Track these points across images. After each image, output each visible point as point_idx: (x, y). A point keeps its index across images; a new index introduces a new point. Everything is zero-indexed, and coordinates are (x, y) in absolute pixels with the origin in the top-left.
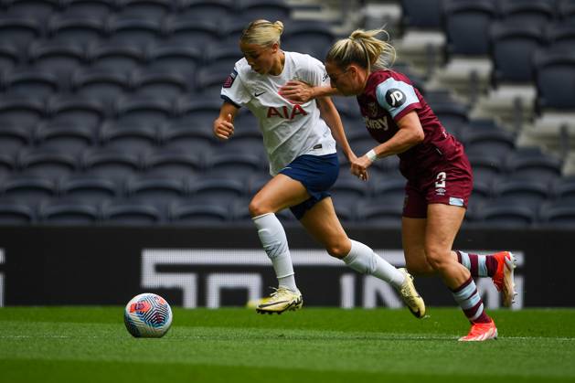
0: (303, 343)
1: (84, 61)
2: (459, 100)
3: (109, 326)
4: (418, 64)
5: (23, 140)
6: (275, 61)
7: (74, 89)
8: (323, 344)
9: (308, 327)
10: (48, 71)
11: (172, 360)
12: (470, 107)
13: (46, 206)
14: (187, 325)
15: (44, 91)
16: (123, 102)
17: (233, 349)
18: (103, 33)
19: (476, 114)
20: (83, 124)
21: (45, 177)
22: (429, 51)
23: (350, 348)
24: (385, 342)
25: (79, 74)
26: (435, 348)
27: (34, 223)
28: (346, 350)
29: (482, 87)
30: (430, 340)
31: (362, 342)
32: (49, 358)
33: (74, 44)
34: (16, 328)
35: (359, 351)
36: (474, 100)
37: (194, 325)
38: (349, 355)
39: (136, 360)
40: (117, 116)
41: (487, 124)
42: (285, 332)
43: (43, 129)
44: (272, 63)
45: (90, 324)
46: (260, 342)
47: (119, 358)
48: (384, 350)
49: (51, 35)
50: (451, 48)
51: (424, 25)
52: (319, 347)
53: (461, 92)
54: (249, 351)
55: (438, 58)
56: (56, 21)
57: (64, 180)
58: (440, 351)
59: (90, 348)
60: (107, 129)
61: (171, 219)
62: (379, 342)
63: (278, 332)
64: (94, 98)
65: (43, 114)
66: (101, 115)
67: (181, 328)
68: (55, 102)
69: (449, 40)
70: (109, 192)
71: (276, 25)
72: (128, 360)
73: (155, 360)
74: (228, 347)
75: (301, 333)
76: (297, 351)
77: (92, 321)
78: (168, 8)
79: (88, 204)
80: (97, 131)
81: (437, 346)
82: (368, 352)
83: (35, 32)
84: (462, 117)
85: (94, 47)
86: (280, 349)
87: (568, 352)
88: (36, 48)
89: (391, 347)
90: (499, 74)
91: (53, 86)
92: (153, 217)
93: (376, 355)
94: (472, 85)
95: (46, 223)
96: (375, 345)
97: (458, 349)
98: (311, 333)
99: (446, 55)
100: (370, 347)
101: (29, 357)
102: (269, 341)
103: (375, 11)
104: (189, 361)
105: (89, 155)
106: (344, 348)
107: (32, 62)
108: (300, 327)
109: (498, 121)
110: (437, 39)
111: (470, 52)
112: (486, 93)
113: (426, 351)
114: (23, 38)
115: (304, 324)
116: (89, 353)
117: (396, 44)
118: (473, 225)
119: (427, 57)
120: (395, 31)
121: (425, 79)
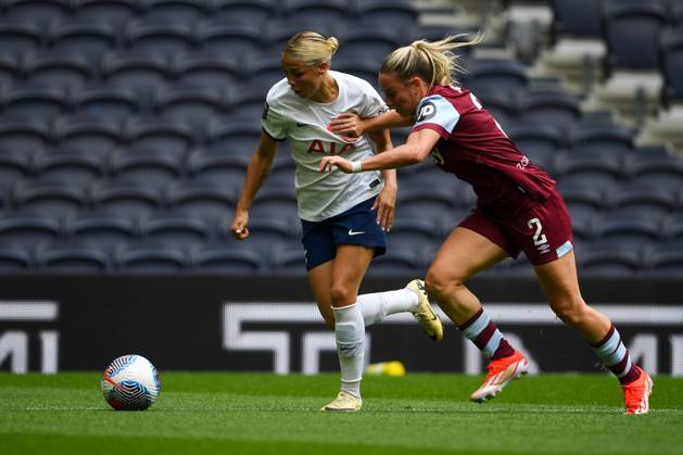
0: (434, 417)
1: (169, 75)
2: (622, 123)
3: (200, 396)
4: (573, 79)
5: (95, 171)
6: (322, 85)
7: (158, 109)
8: (458, 418)
9: (440, 397)
10: (126, 87)
11: (276, 437)
12: (636, 132)
13: (123, 251)
14: (294, 395)
15: (121, 112)
16: (216, 125)
17: (350, 423)
18: (191, 42)
19: (644, 139)
20: (169, 152)
21: (123, 216)
22: (586, 63)
23: (491, 422)
24: (534, 415)
25: (163, 92)
26: (594, 423)
27: (110, 271)
28: (487, 425)
29: (650, 106)
30: (588, 413)
31: (506, 415)
32: (127, 434)
33: (157, 55)
34: (87, 398)
35: (501, 426)
36: (641, 123)
37: (303, 395)
38: (489, 431)
39: (232, 437)
40: (209, 142)
41: (657, 152)
42: (412, 403)
43: (119, 157)
44: (318, 86)
45: (177, 394)
46: (382, 416)
47: (212, 435)
48: (532, 425)
49: (129, 44)
50: (613, 59)
51: (580, 32)
52: (454, 422)
53: (624, 113)
54: (370, 426)
55: (598, 72)
56: (135, 27)
57: (145, 219)
58: (600, 427)
59: (177, 422)
60: (197, 158)
61: (273, 266)
62: (526, 417)
63: (404, 403)
64: (181, 120)
65: (120, 140)
66: (188, 141)
67: (287, 398)
68: (134, 126)
69: (610, 50)
70: (200, 234)
71: (329, 41)
72: (222, 436)
73: (256, 437)
74: (342, 422)
75: (433, 404)
76: (426, 426)
77: (178, 390)
78: (269, 11)
79: (174, 249)
80: (184, 160)
81: (597, 420)
82: (513, 427)
83: (109, 40)
84: (627, 143)
85: (181, 59)
86: (407, 424)
88: (111, 59)
89: (540, 422)
90: (671, 91)
91: (131, 106)
92: (252, 265)
93: (522, 431)
94: (639, 105)
95: (125, 272)
96: (522, 419)
97: (622, 423)
98: (444, 405)
99: (607, 68)
100: (515, 421)
101: (103, 433)
102: (393, 415)
103: (521, 15)
104: (297, 437)
105: (175, 190)
106: (485, 422)
107: (106, 76)
108: (431, 397)
109: (670, 148)
110: (596, 49)
111: (636, 65)
112: (655, 114)
113: (583, 426)
114: (96, 47)
115: (436, 392)
116: (175, 429)
117: (546, 55)
118: (641, 275)
119: (584, 71)
120: (545, 39)
121: (582, 97)
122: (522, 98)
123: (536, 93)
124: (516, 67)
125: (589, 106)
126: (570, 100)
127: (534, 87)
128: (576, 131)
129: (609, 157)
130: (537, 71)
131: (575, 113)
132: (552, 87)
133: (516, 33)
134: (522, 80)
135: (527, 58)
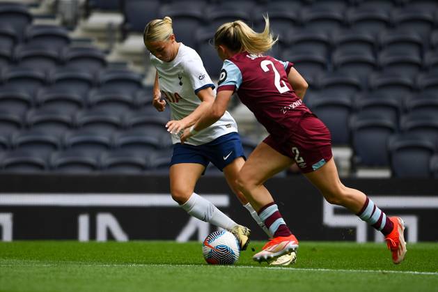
4: (101, 40)
12: (144, 76)
22: (110, 29)
23: (46, 274)
28: (43, 276)
36: (147, 70)
38: (44, 279)
50: (128, 26)
52: (19, 273)
53: (137, 63)
55: (118, 35)
69: (126, 20)
84: (138, 84)
87: (225, 277)
93: (66, 280)
97: (134, 274)
99: (124, 32)
110: (117, 19)
113: (108, 276)
115: (8, 254)
117: (83, 24)
118: (147, 173)
119: (109, 34)
120: (82, 12)
121: (107, 52)
122: (67, 53)
123: (76, 49)
124: (62, 31)
125: (112, 58)
126: (99, 54)
127: (74, 45)
128: (103, 75)
129: (126, 93)
130: (76, 34)
131: (103, 63)
132: (87, 45)
133: (62, 8)
134: (67, 40)
135: (71, 25)
